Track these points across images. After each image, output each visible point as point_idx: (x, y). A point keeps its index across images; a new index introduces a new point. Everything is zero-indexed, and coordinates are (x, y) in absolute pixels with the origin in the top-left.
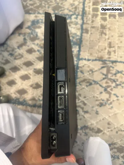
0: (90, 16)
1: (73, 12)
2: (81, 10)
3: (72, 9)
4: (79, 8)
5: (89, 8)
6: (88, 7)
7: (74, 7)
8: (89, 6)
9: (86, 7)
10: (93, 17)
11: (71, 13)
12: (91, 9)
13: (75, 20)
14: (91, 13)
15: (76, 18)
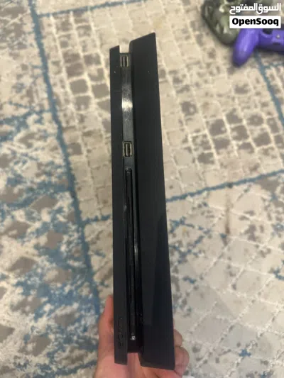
0: (71, 107)
1: (25, 107)
2: (45, 95)
3: (22, 98)
4: (37, 91)
5: (63, 87)
6: (59, 85)
7: (24, 92)
8: (62, 81)
9: (55, 85)
10: (79, 109)
11: (23, 111)
12: (68, 89)
13: (38, 126)
14: (72, 97)
15: (40, 121)
